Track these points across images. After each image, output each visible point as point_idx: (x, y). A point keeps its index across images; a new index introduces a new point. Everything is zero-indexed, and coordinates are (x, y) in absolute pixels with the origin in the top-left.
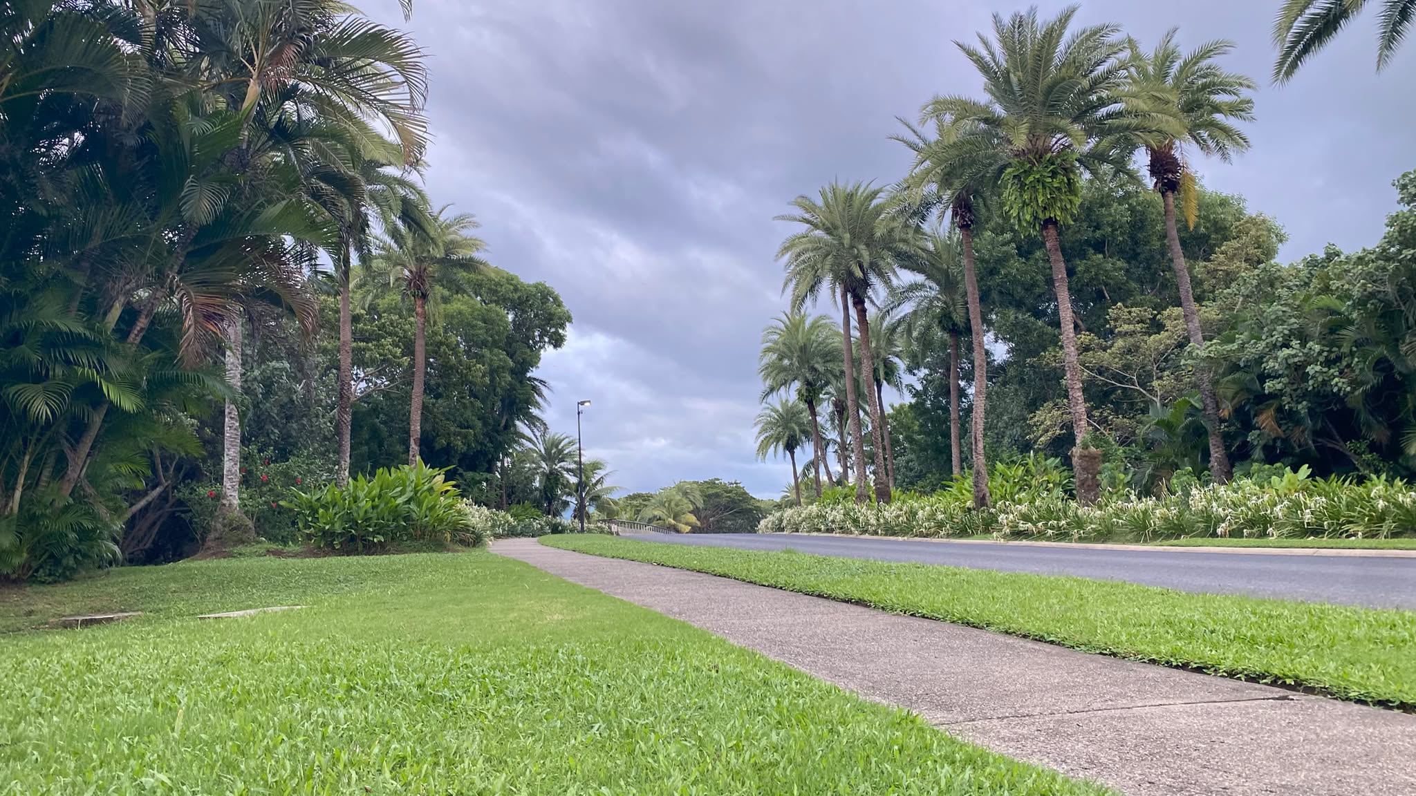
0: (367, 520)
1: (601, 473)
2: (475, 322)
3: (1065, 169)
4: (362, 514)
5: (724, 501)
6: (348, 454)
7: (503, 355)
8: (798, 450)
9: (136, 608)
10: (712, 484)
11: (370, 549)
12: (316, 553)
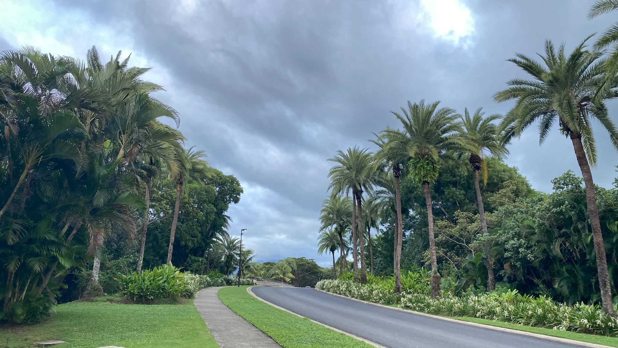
0: (147, 289)
1: (251, 256)
2: (202, 192)
3: (432, 162)
4: (146, 286)
5: (306, 268)
6: (143, 254)
7: (212, 207)
8: (336, 252)
9: (62, 339)
10: (302, 259)
11: (148, 302)
12: (126, 302)
